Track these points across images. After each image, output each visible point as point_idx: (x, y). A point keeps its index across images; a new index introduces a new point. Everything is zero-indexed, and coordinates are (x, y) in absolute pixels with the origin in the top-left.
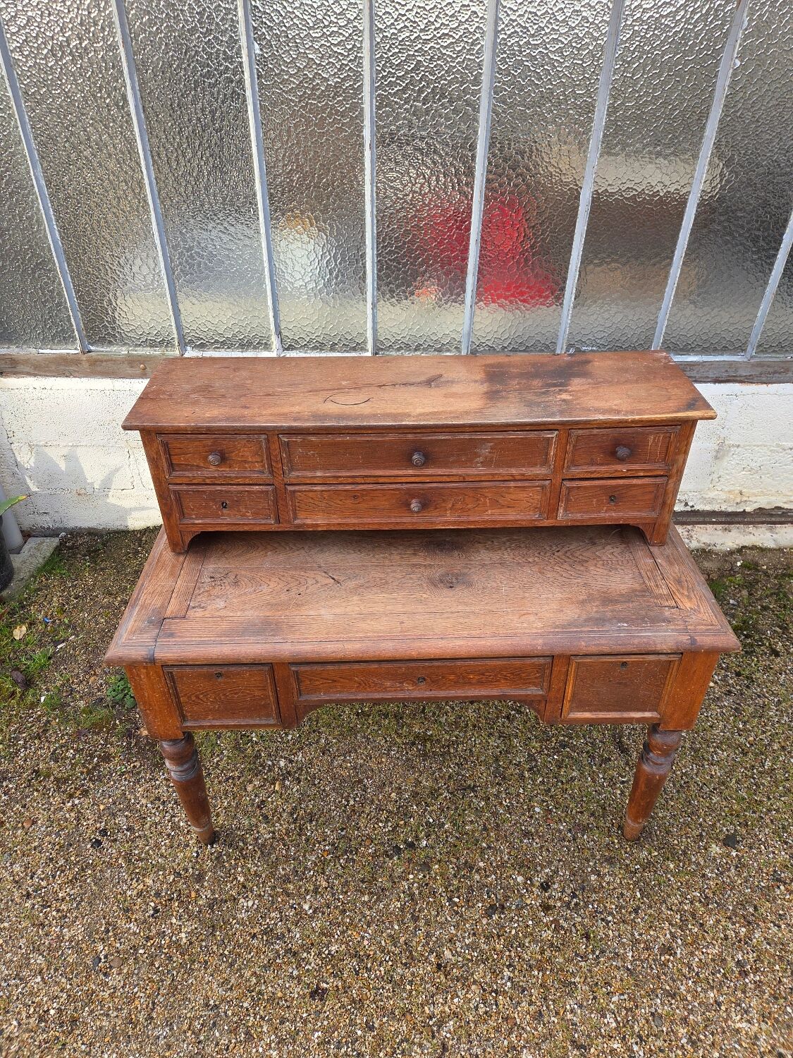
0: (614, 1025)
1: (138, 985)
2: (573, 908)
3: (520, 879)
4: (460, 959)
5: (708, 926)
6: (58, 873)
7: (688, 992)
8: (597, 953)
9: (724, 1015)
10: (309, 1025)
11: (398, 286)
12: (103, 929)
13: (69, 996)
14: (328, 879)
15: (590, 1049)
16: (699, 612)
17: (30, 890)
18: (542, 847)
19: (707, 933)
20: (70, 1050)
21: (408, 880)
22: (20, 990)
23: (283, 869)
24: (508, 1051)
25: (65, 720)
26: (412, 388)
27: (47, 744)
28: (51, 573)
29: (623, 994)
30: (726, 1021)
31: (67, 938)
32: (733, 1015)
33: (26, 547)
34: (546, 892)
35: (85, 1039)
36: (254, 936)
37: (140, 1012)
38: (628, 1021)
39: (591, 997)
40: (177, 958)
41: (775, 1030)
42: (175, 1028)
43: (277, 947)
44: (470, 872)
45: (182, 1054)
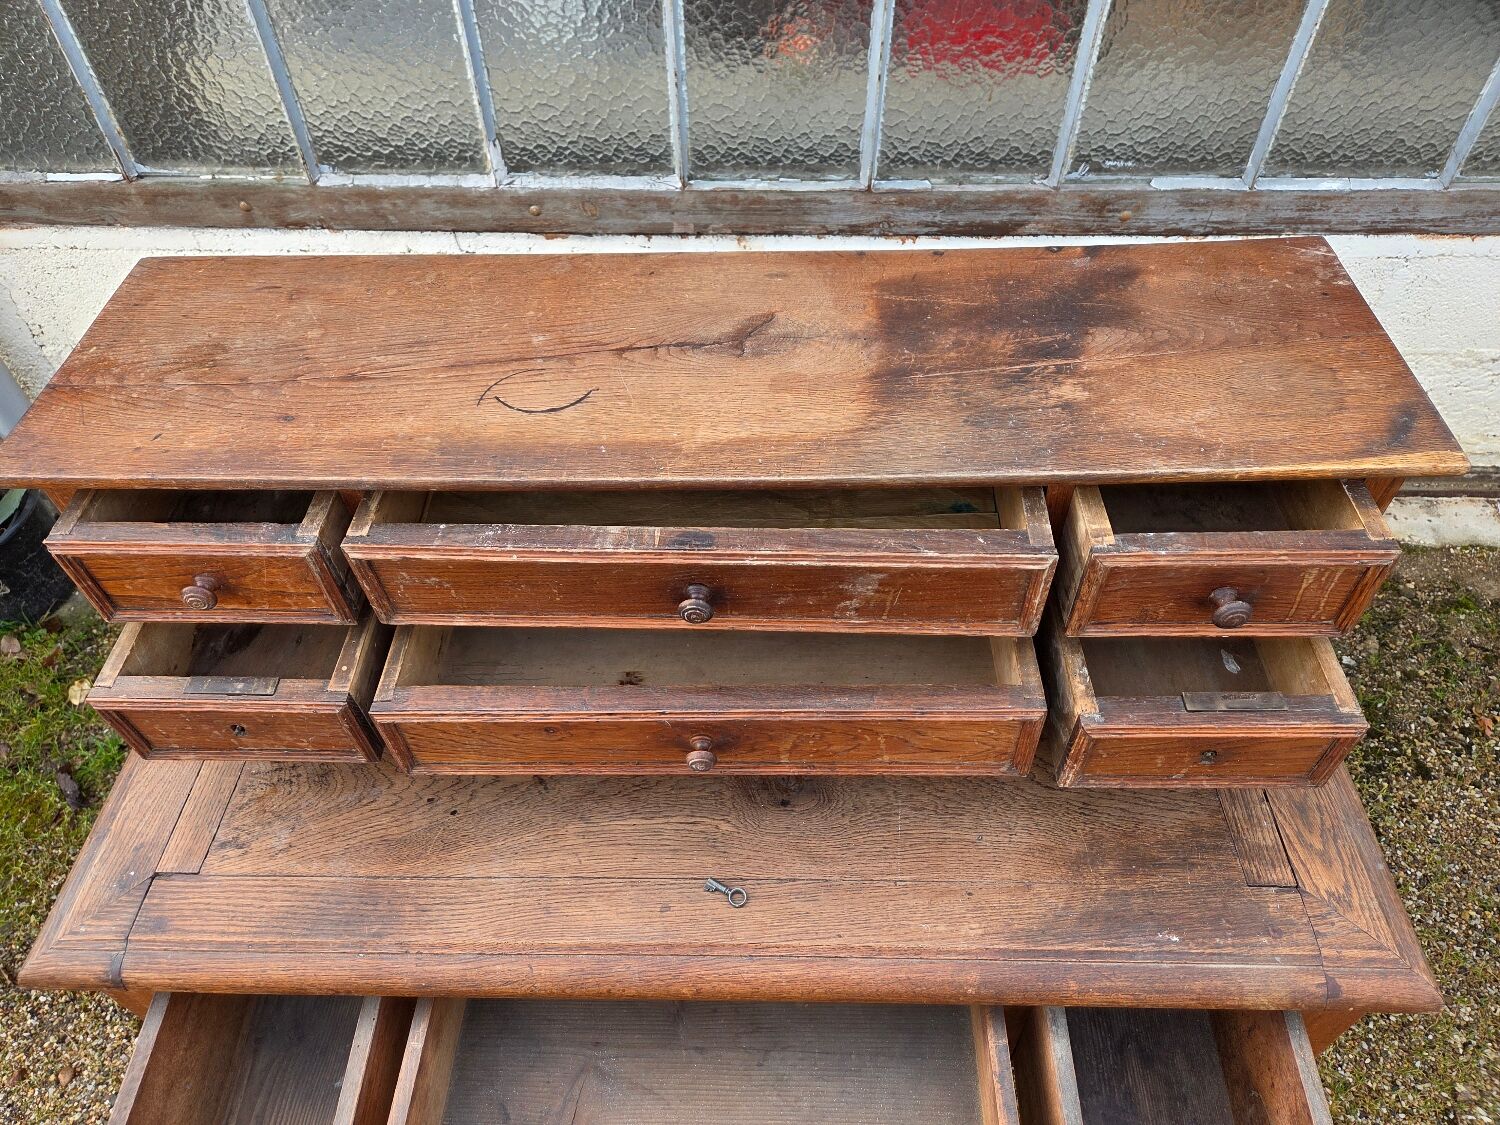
11: (728, 37)
16: (1350, 905)
26: (697, 359)
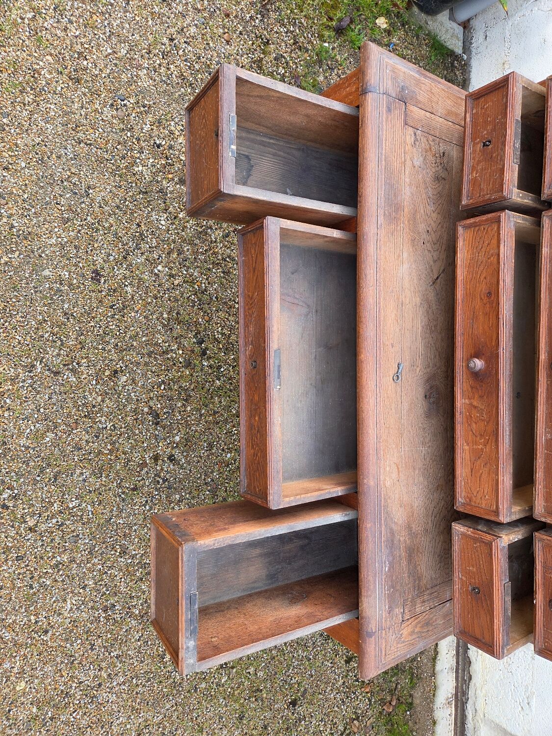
0: (71, 506)
1: (104, 132)
2: (155, 479)
3: (177, 439)
4: (120, 388)
5: (141, 584)
6: (189, 64)
7: (93, 565)
8: (123, 496)
9: (76, 591)
10: (74, 268)
12: (146, 102)
13: (97, 76)
14: (180, 286)
15: (54, 485)
16: (398, 643)
17: (176, 41)
18: (201, 457)
19: (135, 583)
20: (57, 78)
21: (178, 349)
22: (101, 36)
23: (188, 249)
24: (54, 423)
25: (308, 65)
27: (289, 50)
28: (432, 48)
29: (92, 514)
30: (72, 592)
31: (140, 73)
32: (76, 598)
33: (455, 25)
34: (168, 458)
35: (65, 90)
36: (139, 225)
37: (84, 134)
38: (73, 516)
39: (91, 489)
40: (123, 164)
41: (65, 630)
42: (72, 162)
43: (131, 244)
44: (184, 400)
45: (54, 167)
